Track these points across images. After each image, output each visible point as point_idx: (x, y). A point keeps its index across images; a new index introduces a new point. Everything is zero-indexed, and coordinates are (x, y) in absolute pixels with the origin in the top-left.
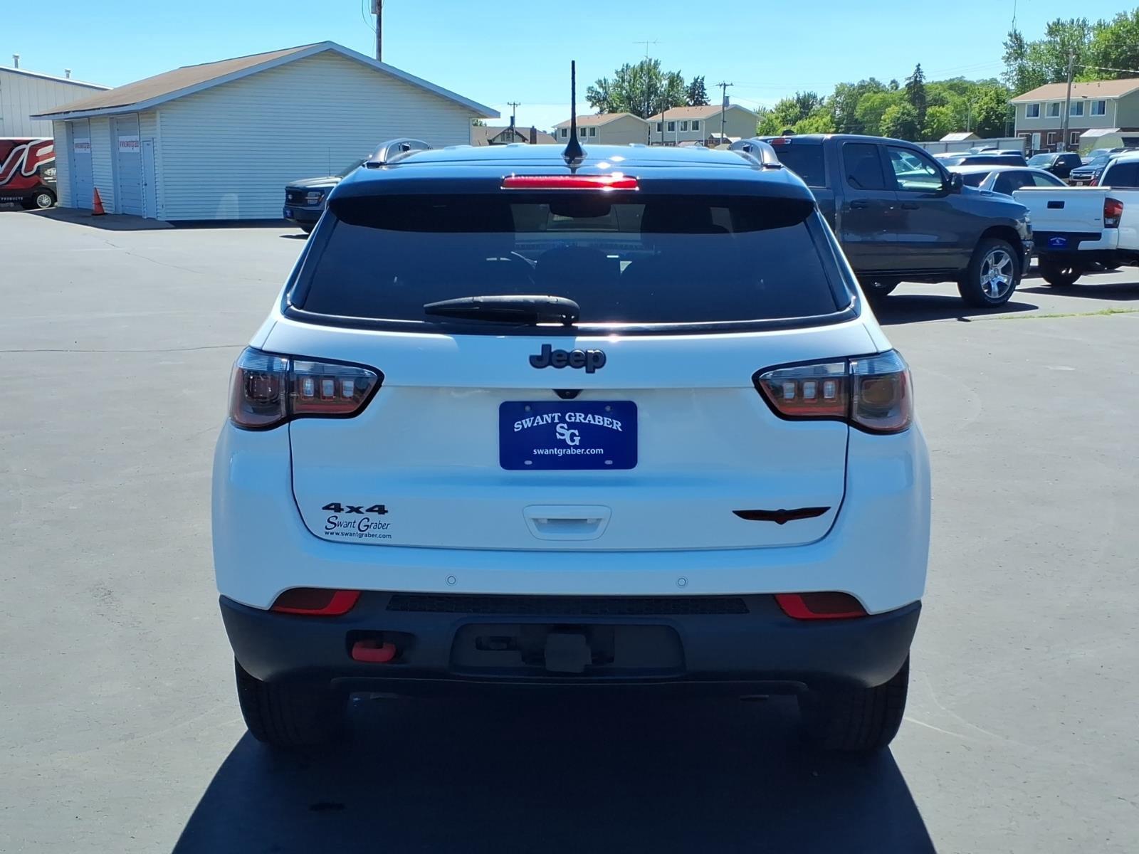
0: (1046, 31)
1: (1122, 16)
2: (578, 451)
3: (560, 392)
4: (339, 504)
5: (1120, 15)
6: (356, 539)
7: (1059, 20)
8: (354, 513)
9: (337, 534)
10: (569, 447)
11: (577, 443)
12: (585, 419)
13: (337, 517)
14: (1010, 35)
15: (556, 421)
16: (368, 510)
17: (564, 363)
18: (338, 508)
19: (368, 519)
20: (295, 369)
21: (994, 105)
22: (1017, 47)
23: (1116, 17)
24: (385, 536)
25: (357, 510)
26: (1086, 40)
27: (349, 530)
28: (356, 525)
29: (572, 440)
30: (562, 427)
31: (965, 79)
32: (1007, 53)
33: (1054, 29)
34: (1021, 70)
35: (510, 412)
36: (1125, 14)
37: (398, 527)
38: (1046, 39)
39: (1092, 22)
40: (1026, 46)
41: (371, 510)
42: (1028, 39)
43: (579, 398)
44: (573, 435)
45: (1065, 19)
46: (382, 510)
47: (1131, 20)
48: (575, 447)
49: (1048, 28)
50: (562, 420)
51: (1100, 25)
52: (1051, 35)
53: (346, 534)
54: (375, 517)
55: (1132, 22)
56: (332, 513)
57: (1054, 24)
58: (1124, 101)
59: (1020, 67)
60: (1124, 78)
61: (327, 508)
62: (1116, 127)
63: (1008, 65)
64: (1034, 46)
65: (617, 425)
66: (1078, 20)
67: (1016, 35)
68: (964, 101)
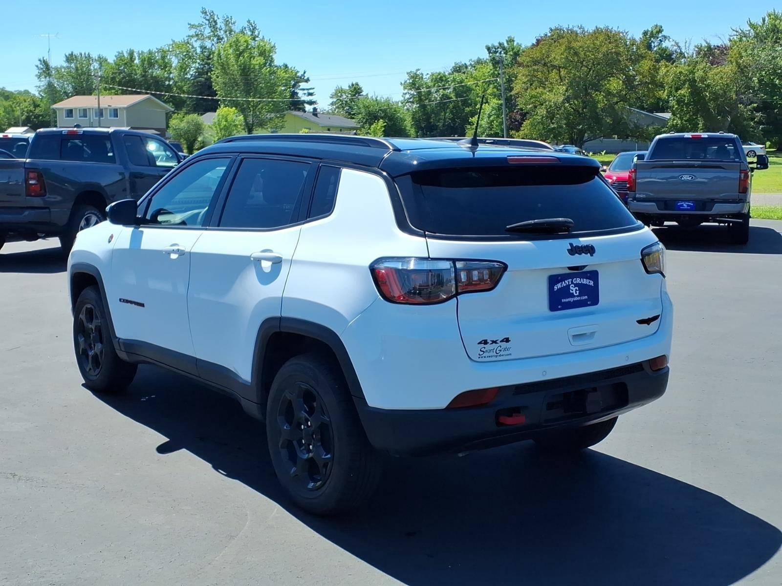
0: (65, 60)
1: (120, 54)
2: (578, 298)
3: (570, 268)
4: (487, 340)
5: (119, 53)
6: (494, 359)
7: (72, 53)
8: (494, 344)
9: (485, 357)
10: (575, 296)
11: (578, 294)
12: (580, 281)
13: (485, 348)
14: (40, 60)
15: (570, 283)
16: (501, 342)
17: (581, 252)
18: (485, 342)
19: (501, 346)
20: (457, 267)
21: (32, 108)
22: (46, 69)
23: (117, 54)
24: (508, 355)
25: (494, 342)
26: (92, 68)
27: (491, 354)
28: (495, 350)
29: (576, 293)
30: (572, 286)
31: (5, 89)
32: (39, 72)
33: (70, 58)
34: (50, 85)
35: (553, 280)
36: (122, 53)
37: (515, 349)
38: (65, 65)
39: (94, 56)
40: (51, 69)
41: (502, 341)
42: (53, 64)
43: (585, 270)
44: (576, 290)
45: (76, 52)
46: (507, 340)
47: (126, 57)
48: (577, 296)
49: (65, 57)
50: (572, 283)
51: (99, 57)
52: (68, 62)
53: (489, 357)
54: (504, 344)
55: (127, 57)
56: (483, 345)
57: (69, 55)
58: (130, 109)
59: (48, 83)
60: (126, 94)
61: (480, 343)
62: (127, 126)
63: (40, 81)
64: (57, 70)
65: (592, 283)
66: (85, 54)
67: (44, 61)
68: (10, 105)
